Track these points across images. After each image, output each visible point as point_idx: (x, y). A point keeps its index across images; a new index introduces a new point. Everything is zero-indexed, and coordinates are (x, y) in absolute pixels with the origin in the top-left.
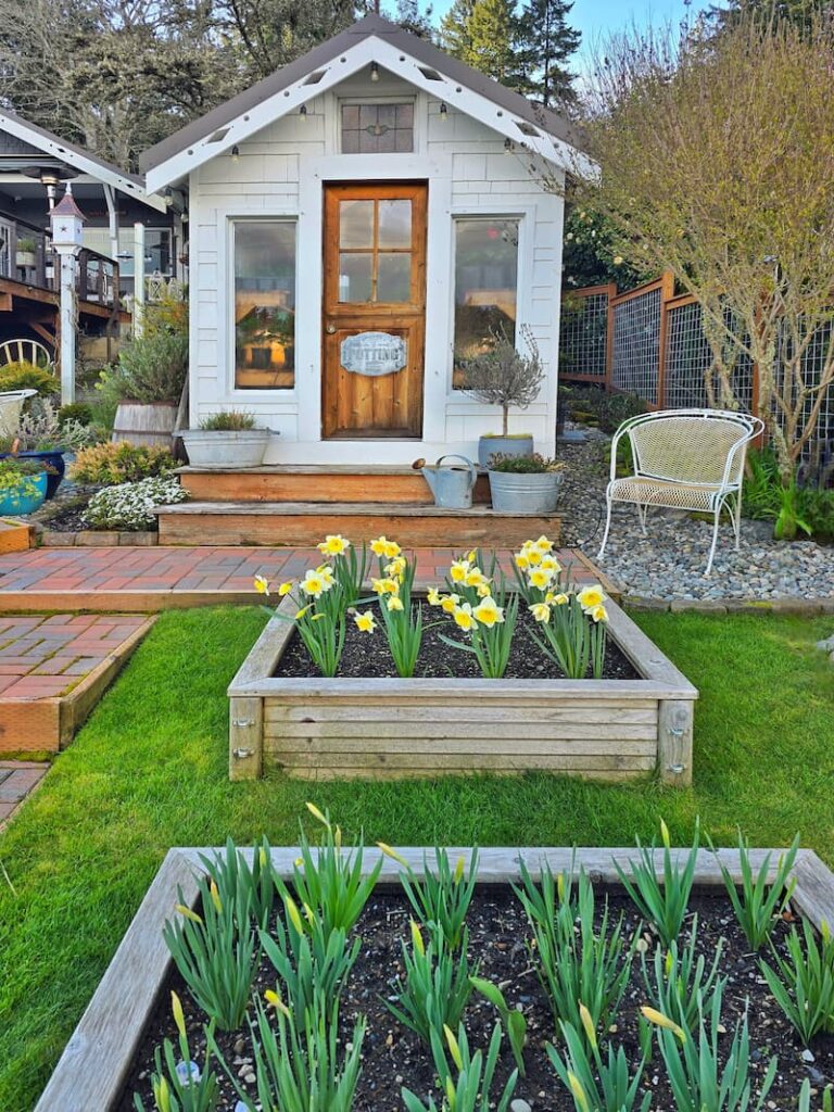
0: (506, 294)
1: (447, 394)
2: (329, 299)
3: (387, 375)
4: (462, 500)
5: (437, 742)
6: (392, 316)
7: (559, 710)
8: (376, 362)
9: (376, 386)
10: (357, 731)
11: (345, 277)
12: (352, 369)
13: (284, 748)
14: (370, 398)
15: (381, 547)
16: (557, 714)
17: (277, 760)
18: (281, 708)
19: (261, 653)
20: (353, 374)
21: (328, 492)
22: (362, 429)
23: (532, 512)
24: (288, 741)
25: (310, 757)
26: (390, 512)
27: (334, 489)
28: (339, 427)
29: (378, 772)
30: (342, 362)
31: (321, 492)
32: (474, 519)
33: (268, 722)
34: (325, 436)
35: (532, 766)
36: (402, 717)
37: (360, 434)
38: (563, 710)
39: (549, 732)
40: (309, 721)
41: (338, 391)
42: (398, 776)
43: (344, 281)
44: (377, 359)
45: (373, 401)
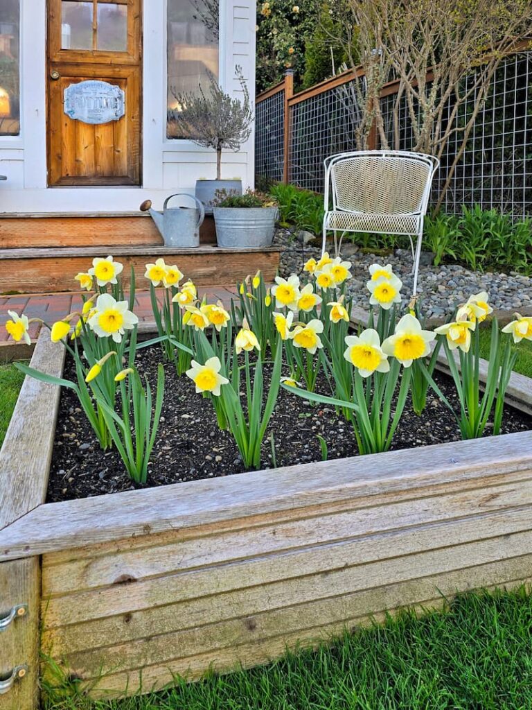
0: (209, 51)
1: (163, 142)
2: (52, 45)
3: (107, 124)
4: (192, 237)
5: (335, 576)
6: (111, 65)
7: (495, 490)
8: (97, 110)
9: (98, 134)
10: (209, 583)
11: (66, 25)
12: (75, 117)
13: (82, 644)
14: (93, 145)
15: (157, 272)
16: (493, 497)
17: (68, 671)
18: (74, 566)
19: (22, 446)
20: (76, 121)
21: (57, 237)
22: (85, 177)
23: (257, 248)
24: (87, 629)
25: (129, 650)
26: (126, 252)
27: (64, 234)
28: (64, 175)
29: (243, 652)
30: (66, 110)
31: (51, 237)
32: (205, 257)
33: (49, 598)
34: (50, 184)
35: (461, 588)
36: (283, 543)
37: (84, 183)
38: (500, 489)
39: (484, 528)
40: (127, 581)
41: (62, 138)
42: (276, 651)
43: (65, 29)
44: (98, 107)
45: (95, 148)
